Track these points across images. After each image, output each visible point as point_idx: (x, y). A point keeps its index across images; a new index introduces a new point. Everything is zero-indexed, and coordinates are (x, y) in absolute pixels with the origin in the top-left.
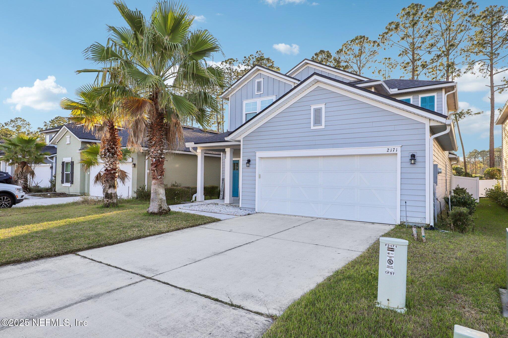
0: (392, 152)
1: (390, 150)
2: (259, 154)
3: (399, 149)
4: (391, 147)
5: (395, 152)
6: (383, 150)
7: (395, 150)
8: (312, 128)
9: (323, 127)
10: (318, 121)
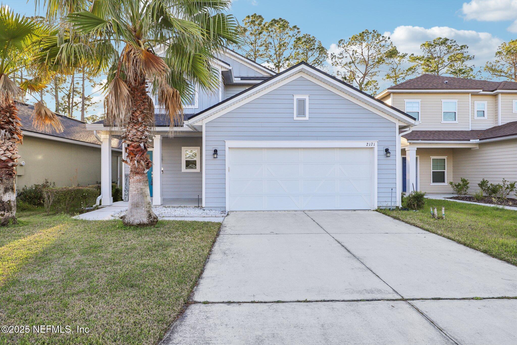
0: (371, 146)
1: (369, 145)
2: (229, 144)
3: (376, 144)
4: (370, 142)
5: (373, 146)
6: (362, 144)
7: (373, 144)
8: (295, 118)
9: (307, 118)
10: (302, 112)
